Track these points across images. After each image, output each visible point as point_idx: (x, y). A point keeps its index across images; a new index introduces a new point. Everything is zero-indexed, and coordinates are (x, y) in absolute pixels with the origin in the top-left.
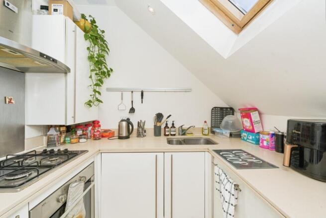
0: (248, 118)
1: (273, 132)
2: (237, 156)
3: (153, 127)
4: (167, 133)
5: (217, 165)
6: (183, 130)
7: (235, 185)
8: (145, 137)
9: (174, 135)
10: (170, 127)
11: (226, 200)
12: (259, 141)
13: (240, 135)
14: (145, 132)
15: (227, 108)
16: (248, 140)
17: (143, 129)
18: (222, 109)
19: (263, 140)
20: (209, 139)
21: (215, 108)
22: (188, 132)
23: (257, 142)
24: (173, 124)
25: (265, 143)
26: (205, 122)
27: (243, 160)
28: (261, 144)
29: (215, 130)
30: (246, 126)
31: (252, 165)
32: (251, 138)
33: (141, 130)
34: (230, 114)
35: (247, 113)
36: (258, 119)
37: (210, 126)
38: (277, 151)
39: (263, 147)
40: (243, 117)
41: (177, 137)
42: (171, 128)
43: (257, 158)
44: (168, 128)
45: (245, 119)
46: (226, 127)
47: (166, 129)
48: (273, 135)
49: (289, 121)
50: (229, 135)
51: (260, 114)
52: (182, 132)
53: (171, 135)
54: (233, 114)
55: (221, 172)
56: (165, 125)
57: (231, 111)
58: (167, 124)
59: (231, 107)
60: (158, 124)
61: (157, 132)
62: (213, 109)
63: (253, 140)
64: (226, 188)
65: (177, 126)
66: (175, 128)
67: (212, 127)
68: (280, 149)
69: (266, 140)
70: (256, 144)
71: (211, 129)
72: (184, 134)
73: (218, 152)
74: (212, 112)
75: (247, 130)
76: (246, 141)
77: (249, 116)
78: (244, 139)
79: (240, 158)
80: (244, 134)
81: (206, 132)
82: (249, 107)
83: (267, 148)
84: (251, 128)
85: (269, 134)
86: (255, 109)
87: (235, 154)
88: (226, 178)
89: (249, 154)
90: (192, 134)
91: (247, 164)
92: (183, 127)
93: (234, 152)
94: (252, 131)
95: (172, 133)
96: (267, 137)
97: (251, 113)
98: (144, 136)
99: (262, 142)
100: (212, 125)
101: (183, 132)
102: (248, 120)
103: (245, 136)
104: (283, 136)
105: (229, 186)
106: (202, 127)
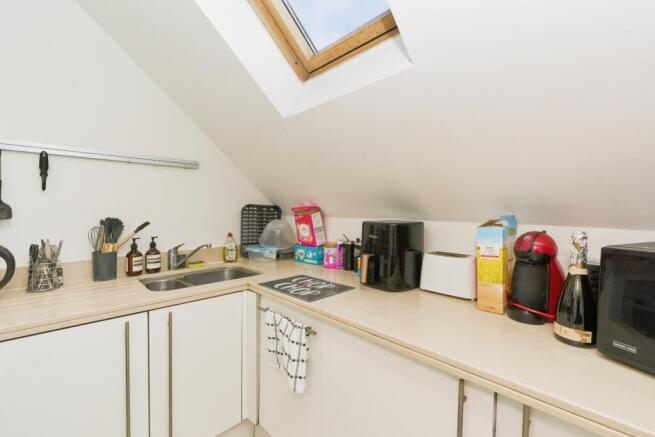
0: (307, 223)
1: (341, 243)
2: (301, 284)
3: (89, 257)
4: (135, 269)
5: (267, 309)
6: (179, 257)
7: (306, 329)
8: (61, 289)
9: (157, 270)
10: (144, 253)
11: (293, 358)
12: (323, 259)
13: (293, 253)
14: (60, 273)
15: (268, 207)
16: (306, 260)
17: (52, 265)
18: (260, 208)
19: (328, 256)
20: (240, 268)
21: (248, 206)
22: (192, 259)
23: (320, 260)
24: (153, 245)
25: (331, 260)
26: (230, 235)
27: (312, 289)
28: (326, 263)
29: (249, 249)
30: (304, 237)
31: (325, 293)
32: (310, 256)
33: (45, 269)
34: (274, 218)
35: (305, 215)
36: (320, 225)
37: (239, 243)
38: (346, 269)
39: (329, 267)
40: (299, 221)
41: (165, 273)
42: (147, 254)
43: (328, 283)
44: (140, 255)
45: (303, 226)
46: (270, 242)
47: (134, 259)
48: (341, 246)
49: (364, 224)
50: (274, 256)
51: (323, 216)
52: (178, 261)
53: (148, 271)
54: (279, 218)
55: (278, 317)
56: (128, 249)
57: (275, 211)
58: (134, 247)
59: (277, 204)
60: (109, 248)
61: (103, 268)
62: (244, 209)
63: (313, 259)
64: (292, 339)
65: (163, 247)
66: (158, 253)
67: (243, 244)
68: (349, 266)
69: (333, 255)
70: (319, 264)
71: (241, 249)
72: (182, 266)
73: (270, 285)
74: (243, 214)
75: (305, 244)
76: (303, 261)
77: (308, 220)
78: (299, 260)
79: (306, 286)
80: (300, 251)
81: (232, 255)
82: (308, 204)
83: (334, 266)
84: (311, 239)
85: (335, 246)
86: (317, 209)
87: (297, 282)
88: (289, 323)
89: (315, 279)
90: (201, 262)
91: (319, 292)
92: (180, 249)
93: (294, 281)
94: (312, 245)
95: (150, 267)
96: (333, 251)
97: (312, 215)
98: (57, 286)
99: (328, 260)
100: (242, 240)
101: (181, 260)
102: (307, 227)
103: (302, 254)
104: (353, 246)
105: (296, 335)
106: (222, 245)
